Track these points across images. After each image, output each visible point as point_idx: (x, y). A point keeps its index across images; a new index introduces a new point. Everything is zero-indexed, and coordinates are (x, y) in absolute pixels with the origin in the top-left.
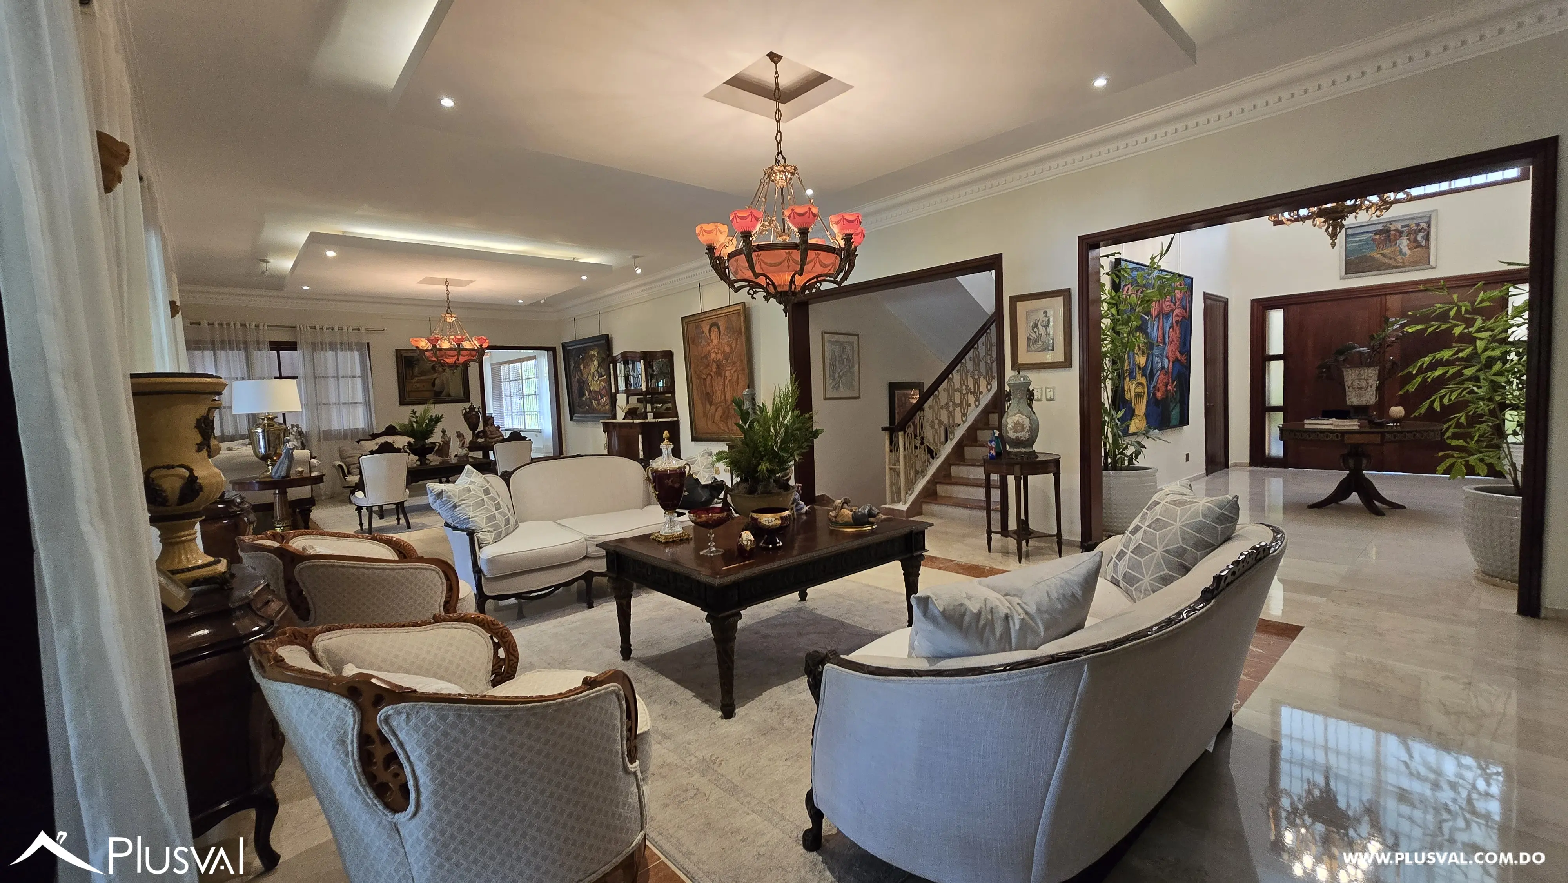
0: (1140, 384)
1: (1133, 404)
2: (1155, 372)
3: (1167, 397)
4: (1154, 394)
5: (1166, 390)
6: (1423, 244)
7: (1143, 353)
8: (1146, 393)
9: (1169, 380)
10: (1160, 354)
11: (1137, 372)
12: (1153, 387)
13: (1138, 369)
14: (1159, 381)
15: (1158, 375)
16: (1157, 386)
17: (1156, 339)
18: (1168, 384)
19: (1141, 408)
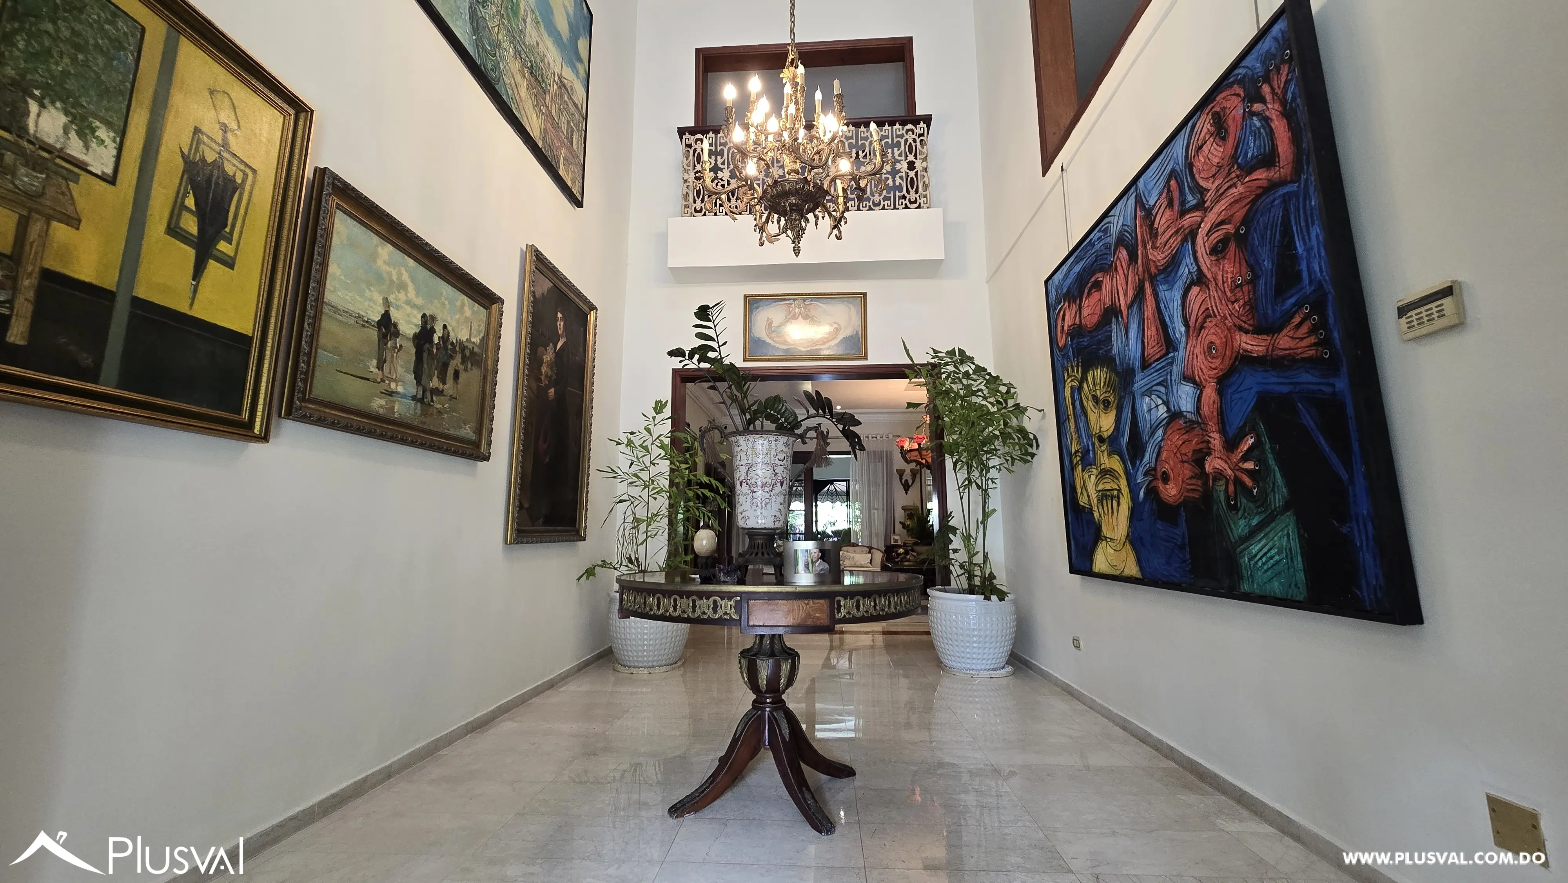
0: (1106, 473)
1: (1096, 514)
2: (1145, 437)
3: (1207, 496)
4: (1152, 491)
5: (1202, 475)
7: (1106, 404)
8: (1125, 490)
9: (1208, 442)
10: (1157, 384)
11: (1096, 449)
12: (1146, 474)
13: (1096, 443)
14: (1164, 455)
15: (1159, 439)
16: (1158, 469)
17: (1139, 354)
18: (1209, 454)
19: (1115, 524)
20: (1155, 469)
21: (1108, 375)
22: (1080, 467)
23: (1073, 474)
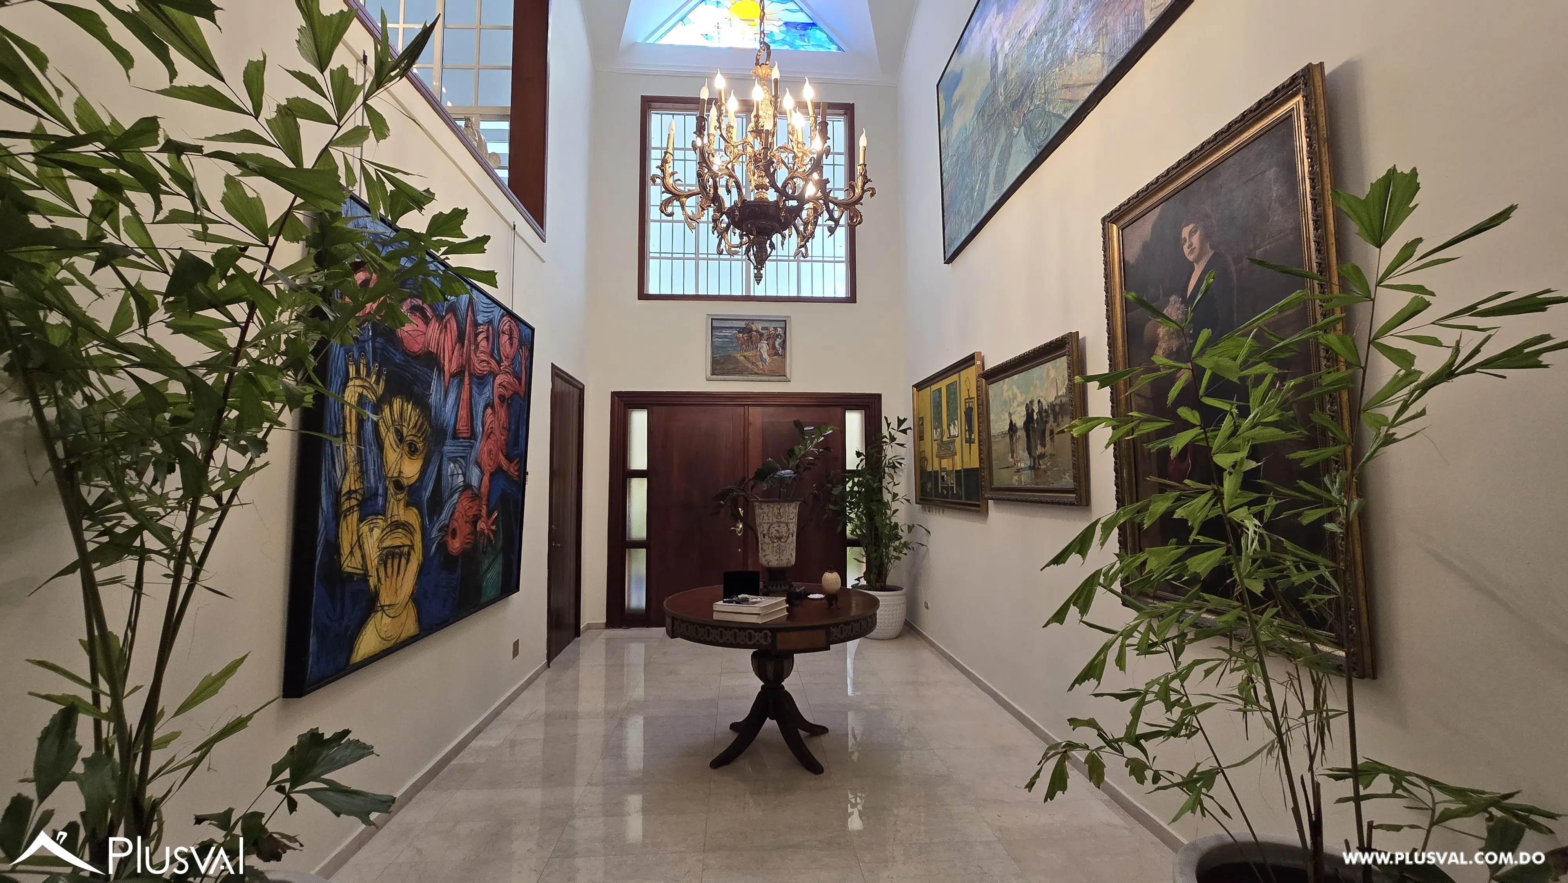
0: (397, 525)
1: (372, 581)
2: (446, 495)
3: (475, 547)
4: (443, 545)
5: (474, 532)
6: (780, 352)
7: (413, 451)
8: (418, 545)
9: (481, 511)
10: (461, 457)
11: (389, 496)
12: (440, 530)
13: (391, 490)
14: (456, 515)
15: (455, 501)
16: (451, 526)
17: (452, 423)
18: (480, 518)
19: (399, 584)
20: (447, 526)
21: (421, 420)
22: (356, 515)
23: (338, 525)
